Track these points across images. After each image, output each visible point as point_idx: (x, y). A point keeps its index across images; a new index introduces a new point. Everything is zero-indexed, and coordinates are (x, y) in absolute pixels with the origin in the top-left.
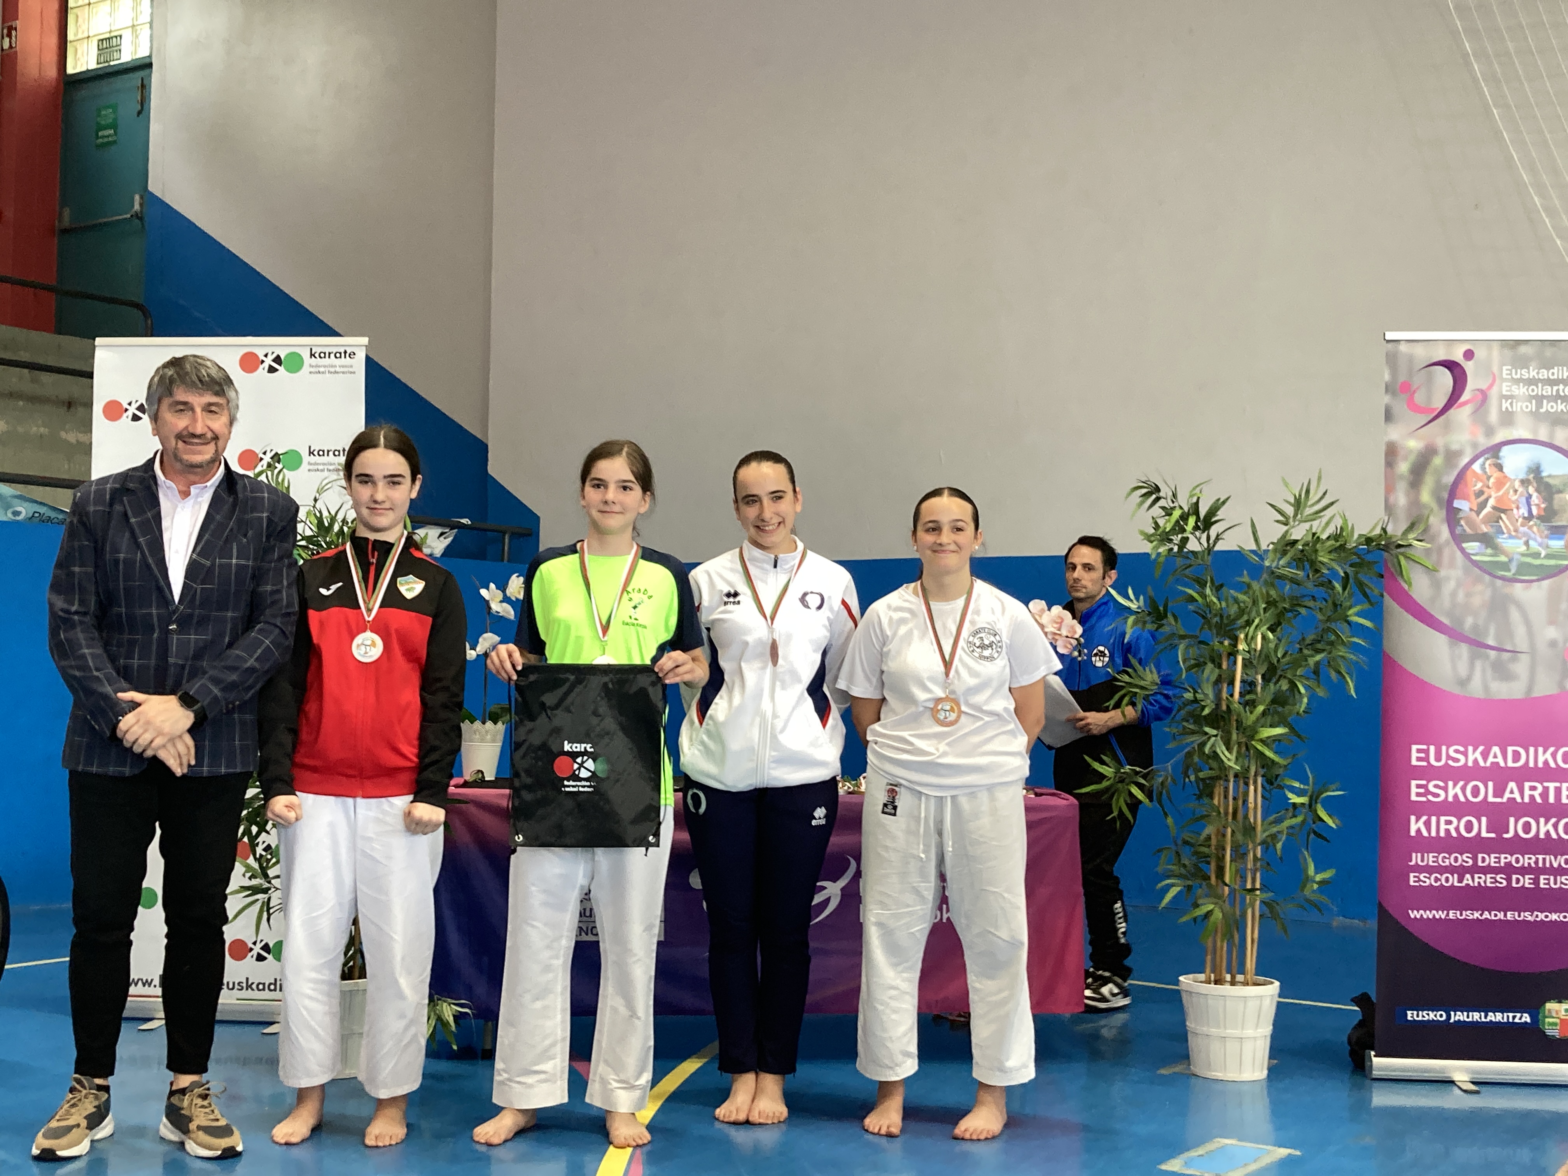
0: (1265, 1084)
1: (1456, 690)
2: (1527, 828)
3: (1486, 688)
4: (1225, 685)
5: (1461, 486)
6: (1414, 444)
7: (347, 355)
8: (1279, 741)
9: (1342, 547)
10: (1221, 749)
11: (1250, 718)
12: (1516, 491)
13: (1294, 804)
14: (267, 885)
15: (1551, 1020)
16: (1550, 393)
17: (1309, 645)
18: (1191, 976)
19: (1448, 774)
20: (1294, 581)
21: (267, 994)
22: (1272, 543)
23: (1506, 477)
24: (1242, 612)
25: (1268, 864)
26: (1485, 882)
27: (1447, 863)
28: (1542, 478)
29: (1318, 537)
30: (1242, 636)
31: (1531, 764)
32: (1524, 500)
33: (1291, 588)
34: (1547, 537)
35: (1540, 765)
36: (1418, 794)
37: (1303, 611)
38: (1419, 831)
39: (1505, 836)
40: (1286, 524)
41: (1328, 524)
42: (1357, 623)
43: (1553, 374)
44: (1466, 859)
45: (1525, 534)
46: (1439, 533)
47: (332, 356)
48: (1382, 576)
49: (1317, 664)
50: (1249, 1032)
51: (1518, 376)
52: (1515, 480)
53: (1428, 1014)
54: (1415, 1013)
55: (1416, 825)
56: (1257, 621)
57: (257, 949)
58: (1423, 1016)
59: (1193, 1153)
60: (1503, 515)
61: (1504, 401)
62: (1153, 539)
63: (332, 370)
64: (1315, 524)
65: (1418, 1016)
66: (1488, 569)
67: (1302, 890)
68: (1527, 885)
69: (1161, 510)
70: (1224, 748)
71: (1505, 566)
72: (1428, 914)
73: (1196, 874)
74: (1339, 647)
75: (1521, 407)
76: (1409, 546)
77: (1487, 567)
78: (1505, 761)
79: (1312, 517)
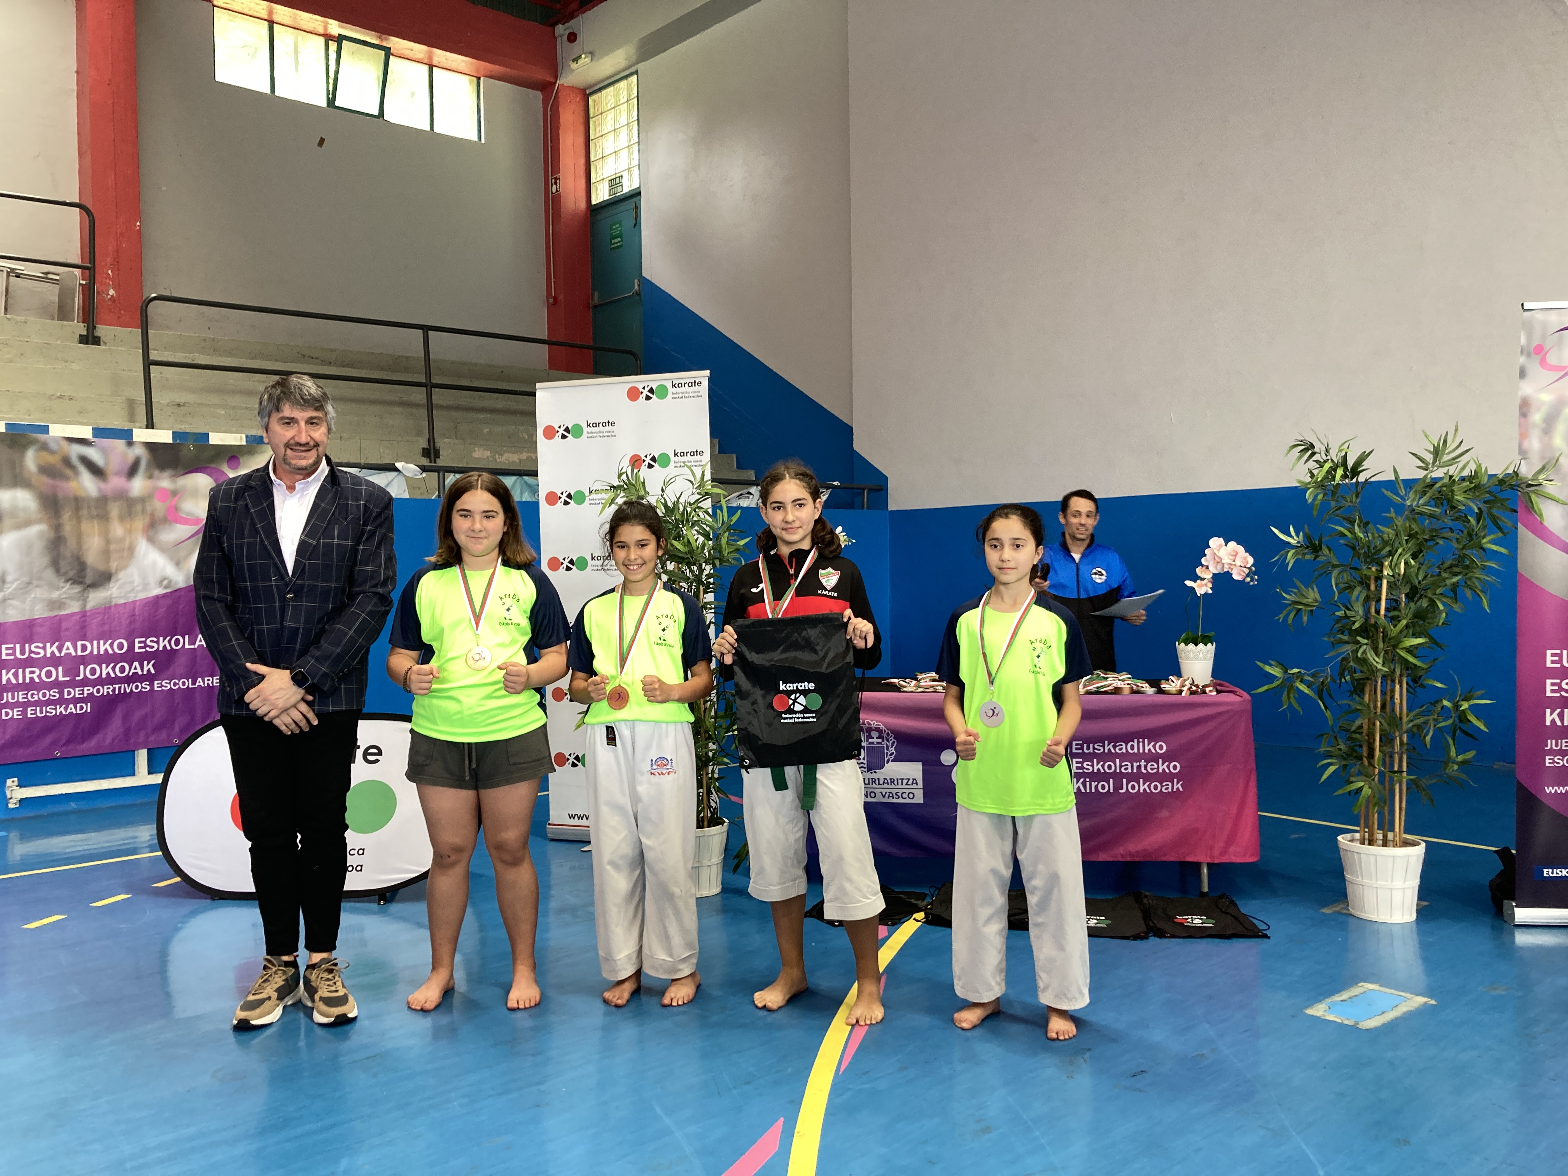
0: (1415, 925)
4: (1374, 603)
6: (1548, 397)
8: (1421, 649)
9: (1476, 486)
10: (1371, 656)
11: (1395, 631)
17: (1450, 567)
18: (1347, 836)
20: (1431, 516)
24: (1386, 542)
29: (1454, 480)
30: (1387, 563)
33: (1431, 523)
36: (1553, 691)
37: (1441, 542)
38: (1553, 721)
40: (1427, 470)
41: (1463, 468)
42: (1487, 548)
48: (1515, 511)
49: (1455, 584)
50: (1401, 884)
55: (1551, 717)
56: (1400, 551)
64: (1452, 468)
67: (1445, 769)
69: (1315, 463)
70: (1373, 653)
72: (1561, 789)
73: (1352, 755)
74: (1475, 571)
76: (1540, 485)
79: (1450, 463)
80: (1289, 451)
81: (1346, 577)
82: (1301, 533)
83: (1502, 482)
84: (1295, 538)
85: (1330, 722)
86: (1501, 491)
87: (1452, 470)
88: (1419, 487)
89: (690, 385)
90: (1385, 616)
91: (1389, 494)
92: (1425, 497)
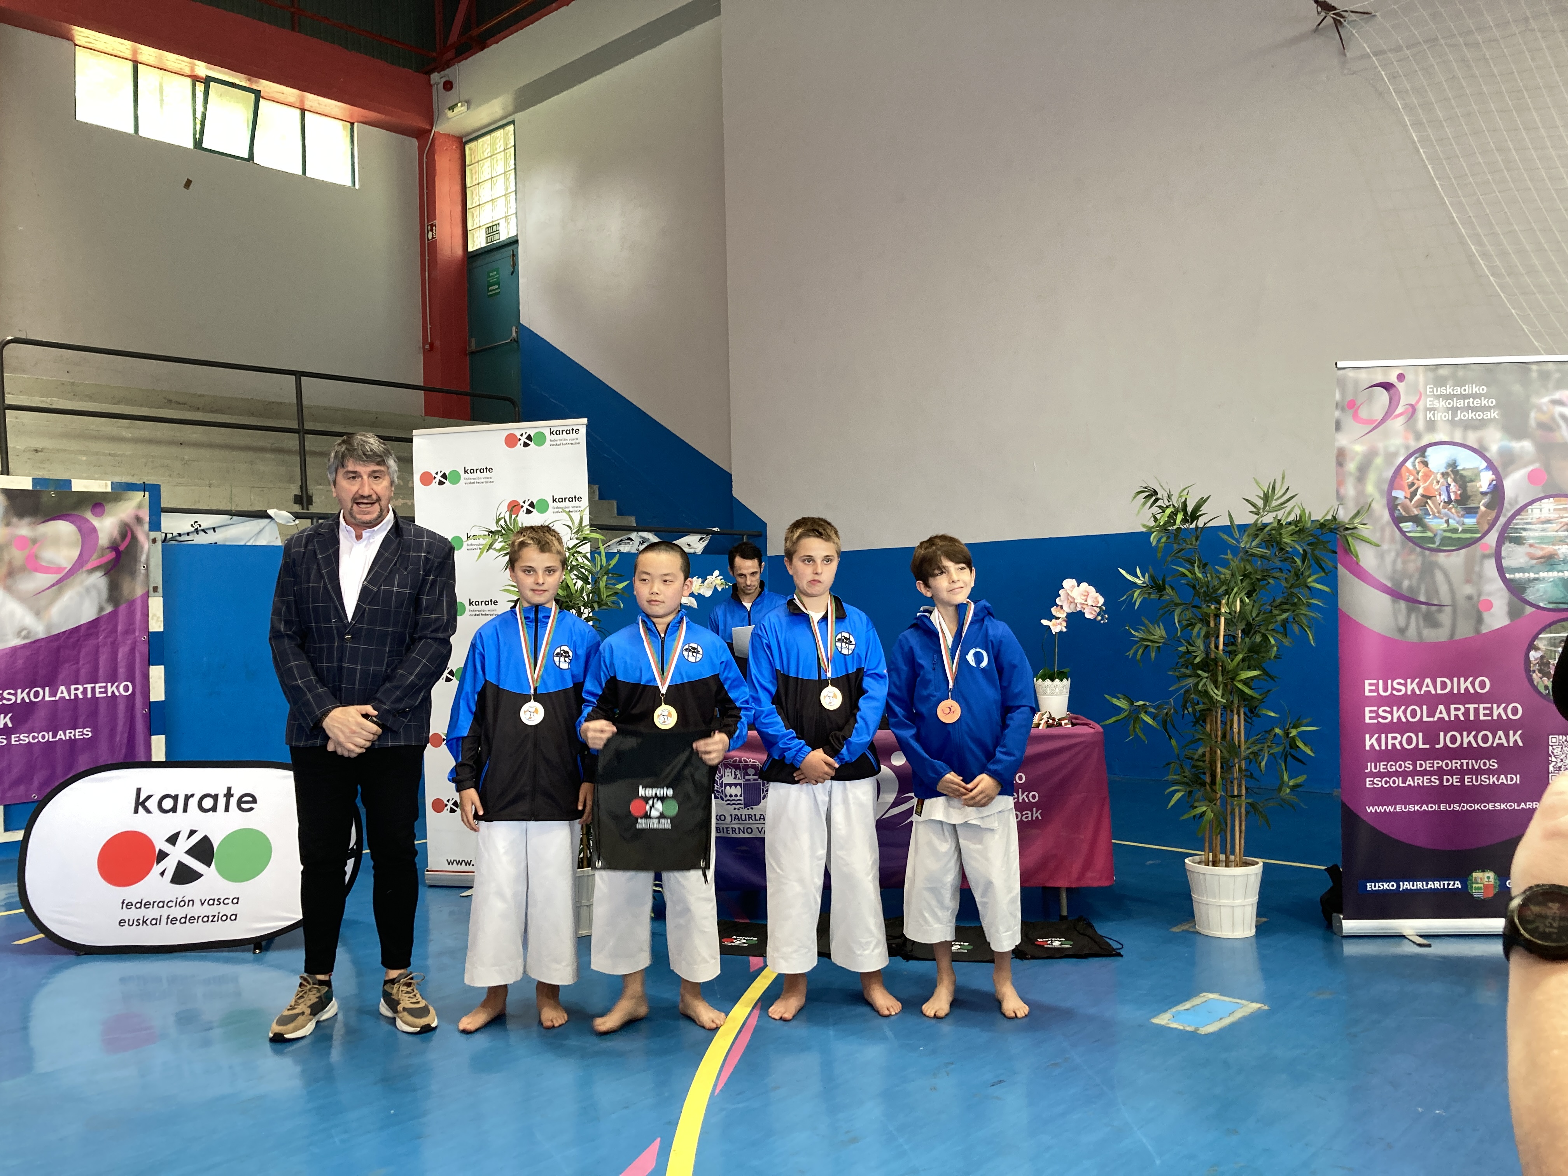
0: (1255, 939)
1: (1396, 636)
2: (1453, 739)
3: (1420, 634)
4: (1212, 639)
6: (1360, 448)
8: (1255, 681)
9: (1300, 530)
10: (1211, 687)
11: (1233, 664)
15: (1477, 885)
16: (1462, 405)
17: (1279, 606)
18: (1194, 859)
19: (1393, 701)
20: (1262, 557)
22: (1246, 526)
24: (1223, 582)
25: (1251, 774)
26: (1423, 782)
27: (1394, 769)
28: (1458, 471)
29: (1282, 523)
30: (1224, 602)
31: (1455, 691)
32: (1444, 488)
33: (1262, 564)
34: (1463, 516)
35: (1462, 691)
36: (1371, 718)
37: (1271, 581)
38: (1372, 745)
39: (1437, 746)
40: (1258, 514)
41: (1289, 513)
42: (1312, 587)
43: (1465, 390)
44: (1408, 766)
45: (1446, 515)
46: (1380, 518)
48: (1335, 553)
49: (1284, 620)
50: (1241, 901)
51: (1438, 393)
52: (1437, 473)
53: (1383, 885)
54: (1373, 884)
55: (1370, 742)
56: (1236, 590)
58: (1379, 887)
61: (1428, 412)
65: (1375, 886)
66: (1419, 543)
67: (1278, 792)
68: (1455, 784)
69: (1158, 508)
70: (1213, 686)
71: (1432, 540)
72: (1381, 809)
73: (1196, 781)
74: (1301, 607)
75: (1441, 417)
76: (1355, 528)
77: (1417, 541)
78: (1435, 689)
79: (1278, 508)
80: (1135, 497)
81: (1189, 614)
82: (1147, 574)
83: (1322, 525)
84: (1141, 578)
85: (1176, 751)
86: (1322, 534)
87: (1280, 514)
88: (1251, 531)
89: (568, 432)
90: (1223, 650)
91: (1225, 537)
92: (1257, 540)
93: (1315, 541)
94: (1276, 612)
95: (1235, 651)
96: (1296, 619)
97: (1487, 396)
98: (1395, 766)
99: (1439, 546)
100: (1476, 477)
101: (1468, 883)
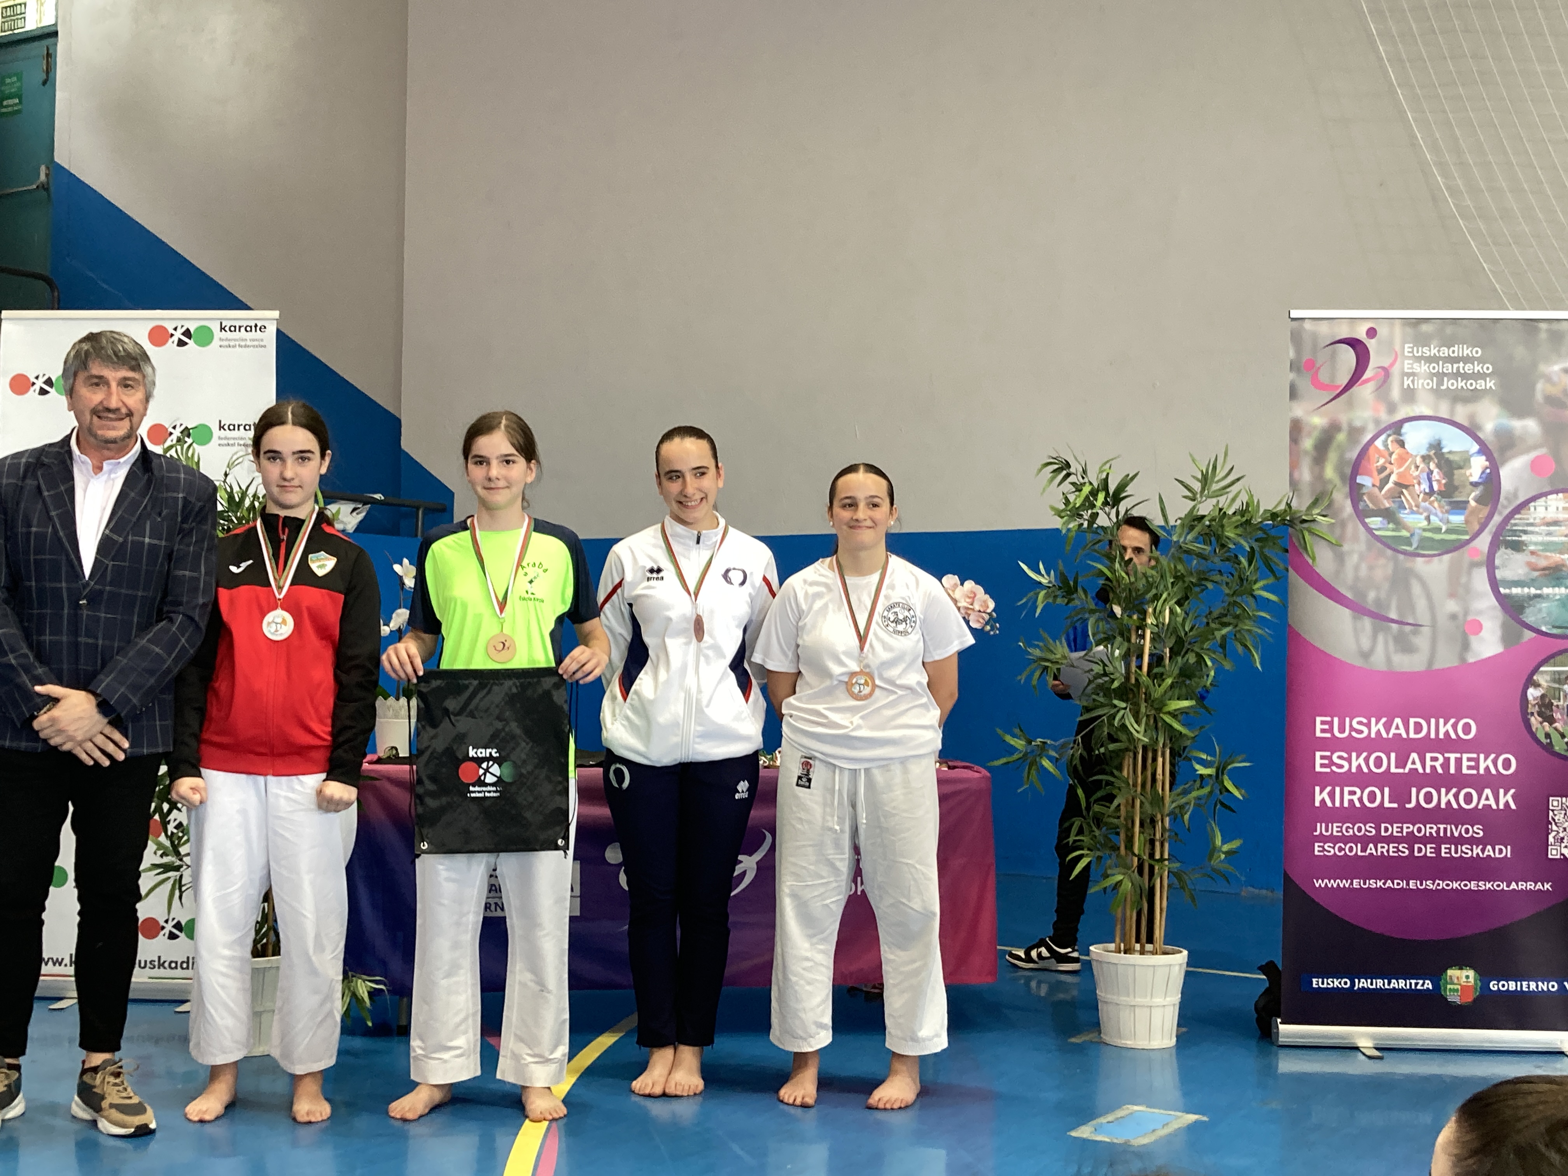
0: (1174, 1051)
1: (1358, 662)
2: (1428, 798)
3: (1389, 660)
4: (1134, 659)
5: (1364, 462)
6: (1318, 421)
7: (258, 328)
8: (1187, 713)
9: (1248, 522)
10: (1130, 722)
11: (1158, 692)
12: (1417, 467)
13: (1201, 775)
14: (178, 863)
15: (1452, 987)
16: (1450, 371)
17: (1217, 618)
18: (1101, 946)
19: (1352, 745)
20: (1201, 556)
21: (179, 972)
22: (1180, 519)
23: (1408, 453)
24: (1150, 586)
25: (1176, 834)
26: (1388, 851)
27: (1351, 833)
28: (1443, 454)
29: (1225, 513)
30: (1150, 610)
31: (1433, 736)
33: (1198, 562)
34: (1447, 512)
35: (1441, 736)
36: (1322, 765)
37: (1210, 586)
38: (1323, 801)
39: (1408, 806)
40: (1194, 500)
41: (1233, 500)
42: (1262, 597)
43: (1453, 352)
44: (1370, 829)
45: (1426, 509)
46: (1341, 509)
47: (243, 329)
48: (1287, 551)
49: (1224, 637)
50: (1158, 1001)
51: (1420, 354)
52: (1416, 456)
53: (1333, 982)
54: (1320, 980)
55: (1320, 796)
56: (1164, 596)
57: (169, 927)
58: (1328, 984)
59: (1103, 1120)
60: (1404, 491)
61: (1405, 378)
62: (1063, 514)
63: (243, 343)
64: (1222, 499)
65: (1323, 983)
66: (1391, 544)
67: (1210, 860)
68: (1428, 855)
69: (1071, 486)
70: (1133, 721)
71: (1408, 541)
72: (1333, 884)
73: (1107, 844)
74: (1247, 621)
75: (1423, 384)
76: (1314, 521)
77: (1389, 542)
78: (1407, 732)
79: (1219, 493)
80: (1040, 470)
81: (1104, 626)
82: (1052, 572)
83: (1274, 516)
84: (1046, 576)
86: (1274, 527)
88: (1186, 522)
90: (1147, 674)
92: (1194, 532)
93: (1265, 536)
94: (1213, 625)
95: (1162, 674)
96: (1238, 636)
97: (1481, 361)
98: (1353, 829)
99: (1416, 549)
100: (1465, 462)
101: (1442, 983)
